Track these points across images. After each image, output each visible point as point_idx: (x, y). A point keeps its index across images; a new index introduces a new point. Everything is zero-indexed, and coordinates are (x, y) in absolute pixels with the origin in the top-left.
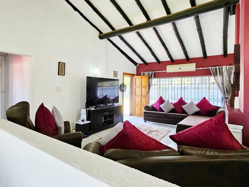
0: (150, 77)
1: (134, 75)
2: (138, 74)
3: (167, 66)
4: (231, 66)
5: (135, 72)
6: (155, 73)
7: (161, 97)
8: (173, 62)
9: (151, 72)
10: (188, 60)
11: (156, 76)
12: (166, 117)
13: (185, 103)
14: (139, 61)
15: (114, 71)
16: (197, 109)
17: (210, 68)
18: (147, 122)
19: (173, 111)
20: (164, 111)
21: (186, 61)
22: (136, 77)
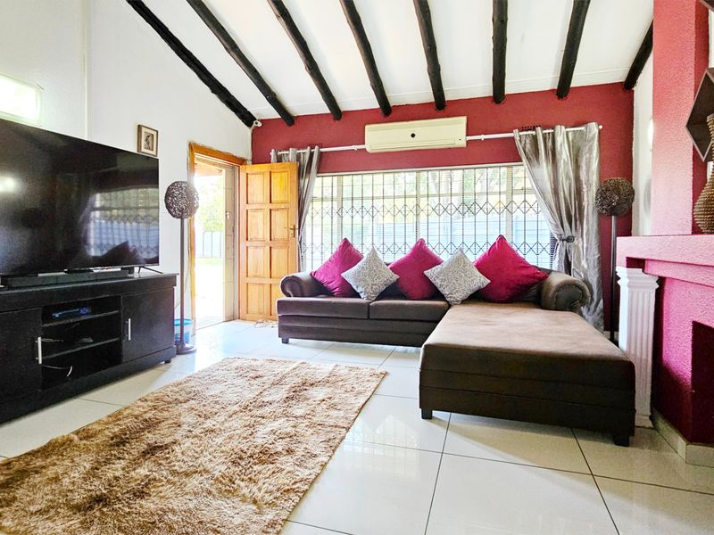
0: (302, 172)
1: (242, 161)
2: (259, 157)
3: (367, 127)
4: (582, 128)
5: (244, 151)
6: (321, 154)
7: (346, 241)
8: (387, 111)
9: (307, 151)
10: (440, 106)
11: (326, 165)
12: (369, 318)
13: (436, 262)
14: (261, 108)
15: (140, 127)
16: (481, 281)
17: (516, 134)
18: (291, 340)
19: (390, 291)
20: (357, 295)
21: (433, 110)
22: (250, 168)
